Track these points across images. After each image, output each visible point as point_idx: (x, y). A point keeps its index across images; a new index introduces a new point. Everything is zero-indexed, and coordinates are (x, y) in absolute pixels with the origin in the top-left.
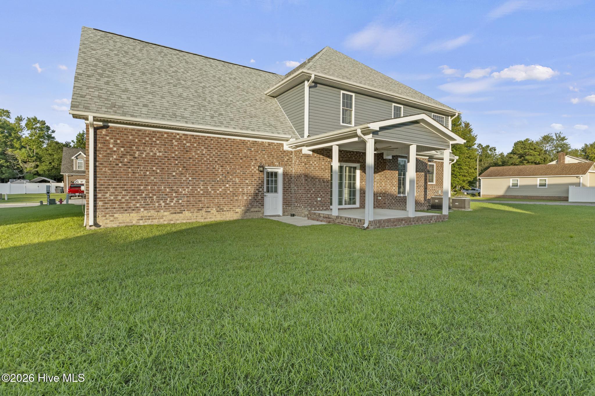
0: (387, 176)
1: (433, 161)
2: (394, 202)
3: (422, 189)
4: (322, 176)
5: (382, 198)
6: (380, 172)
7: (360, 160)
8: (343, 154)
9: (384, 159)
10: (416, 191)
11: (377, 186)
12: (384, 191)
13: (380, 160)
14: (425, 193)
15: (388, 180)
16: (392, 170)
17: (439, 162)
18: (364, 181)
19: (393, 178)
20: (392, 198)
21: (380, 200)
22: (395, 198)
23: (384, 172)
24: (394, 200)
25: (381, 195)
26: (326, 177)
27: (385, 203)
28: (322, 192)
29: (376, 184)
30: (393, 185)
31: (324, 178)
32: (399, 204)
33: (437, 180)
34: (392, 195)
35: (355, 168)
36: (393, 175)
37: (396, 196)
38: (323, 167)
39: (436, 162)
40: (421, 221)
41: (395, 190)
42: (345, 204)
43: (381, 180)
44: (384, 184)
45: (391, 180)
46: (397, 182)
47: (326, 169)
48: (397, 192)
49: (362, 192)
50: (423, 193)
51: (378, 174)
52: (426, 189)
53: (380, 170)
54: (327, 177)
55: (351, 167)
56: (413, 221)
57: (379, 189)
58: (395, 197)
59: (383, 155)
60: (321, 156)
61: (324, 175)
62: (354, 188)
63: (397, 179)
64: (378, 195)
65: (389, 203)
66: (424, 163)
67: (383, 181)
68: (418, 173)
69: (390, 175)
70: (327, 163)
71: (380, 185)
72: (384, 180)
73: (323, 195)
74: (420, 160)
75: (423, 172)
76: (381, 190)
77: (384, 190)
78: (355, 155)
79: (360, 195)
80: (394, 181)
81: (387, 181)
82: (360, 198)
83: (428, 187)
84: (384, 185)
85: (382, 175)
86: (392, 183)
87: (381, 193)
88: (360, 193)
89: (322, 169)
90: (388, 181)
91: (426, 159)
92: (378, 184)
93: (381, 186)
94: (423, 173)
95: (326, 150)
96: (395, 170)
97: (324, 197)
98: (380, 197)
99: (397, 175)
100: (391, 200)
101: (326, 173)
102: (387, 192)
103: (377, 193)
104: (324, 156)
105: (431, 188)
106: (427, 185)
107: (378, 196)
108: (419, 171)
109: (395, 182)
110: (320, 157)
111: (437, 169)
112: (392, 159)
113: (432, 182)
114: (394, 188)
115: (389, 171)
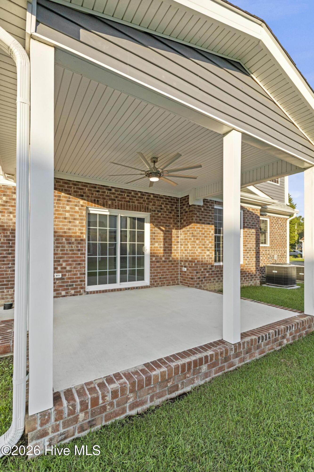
0: (195, 233)
1: (266, 215)
2: (207, 275)
3: (253, 253)
4: (65, 232)
5: (187, 269)
6: (185, 226)
7: (150, 207)
8: (114, 194)
9: (190, 206)
10: (244, 257)
11: (182, 250)
12: (190, 258)
13: (185, 207)
14: (257, 259)
15: (197, 239)
16: (203, 223)
17: (274, 217)
18: (157, 242)
19: (206, 237)
20: (205, 269)
21: (185, 272)
22: (210, 269)
23: (191, 226)
24: (208, 272)
25: (187, 264)
26: (75, 233)
27: (192, 279)
28: (66, 261)
29: (179, 246)
30: (205, 248)
31: (71, 236)
32: (217, 279)
33: (271, 241)
34: (204, 264)
35: (142, 220)
36: (206, 231)
37: (212, 266)
38: (67, 215)
39: (269, 216)
40: (259, 347)
41: (209, 255)
42: (121, 281)
43: (186, 239)
44: (190, 246)
45: (202, 239)
46: (213, 244)
47: (75, 219)
48: (213, 259)
49: (154, 259)
50: (254, 259)
51: (182, 230)
52: (258, 253)
53: (185, 223)
54: (78, 234)
55: (134, 218)
56: (237, 355)
57: (184, 255)
58: (209, 266)
59: (188, 198)
60: (63, 194)
61: (69, 229)
62: (141, 252)
63: (214, 238)
64: (183, 263)
65: (199, 278)
66: (254, 216)
67: (188, 242)
68: (246, 230)
69: (200, 231)
70: (77, 208)
71: (184, 247)
72: (190, 239)
73: (68, 268)
74: (248, 211)
75: (253, 228)
76: (186, 256)
77: (190, 256)
78: (140, 197)
79: (151, 265)
80: (207, 242)
81: (195, 242)
82: (151, 270)
83: (261, 250)
84: (190, 248)
85: (188, 231)
86: (204, 245)
87: (186, 261)
88: (151, 262)
89: (65, 218)
90: (197, 242)
91: (257, 210)
92: (182, 246)
93: (186, 250)
94: (253, 231)
95: (75, 185)
96: (209, 224)
97: (70, 271)
98: (185, 267)
99: (213, 232)
100: (202, 272)
101: (75, 226)
102: (196, 259)
103: (181, 261)
104: (70, 194)
105: (264, 252)
106: (259, 248)
107: (182, 266)
108: (247, 227)
109: (210, 242)
110: (60, 196)
111: (271, 227)
112: (203, 207)
113: (265, 243)
114: (208, 253)
115: (198, 225)
